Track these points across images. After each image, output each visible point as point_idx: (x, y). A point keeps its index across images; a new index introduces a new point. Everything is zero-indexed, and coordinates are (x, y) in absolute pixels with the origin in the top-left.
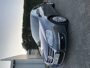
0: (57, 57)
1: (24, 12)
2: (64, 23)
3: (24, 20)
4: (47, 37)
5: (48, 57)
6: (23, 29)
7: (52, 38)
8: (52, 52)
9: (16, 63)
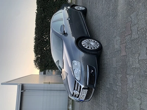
0: (84, 93)
1: (37, 10)
2: (96, 52)
3: (37, 24)
4: (74, 69)
5: (74, 91)
6: (36, 39)
7: (80, 71)
8: (79, 88)
9: (25, 88)
